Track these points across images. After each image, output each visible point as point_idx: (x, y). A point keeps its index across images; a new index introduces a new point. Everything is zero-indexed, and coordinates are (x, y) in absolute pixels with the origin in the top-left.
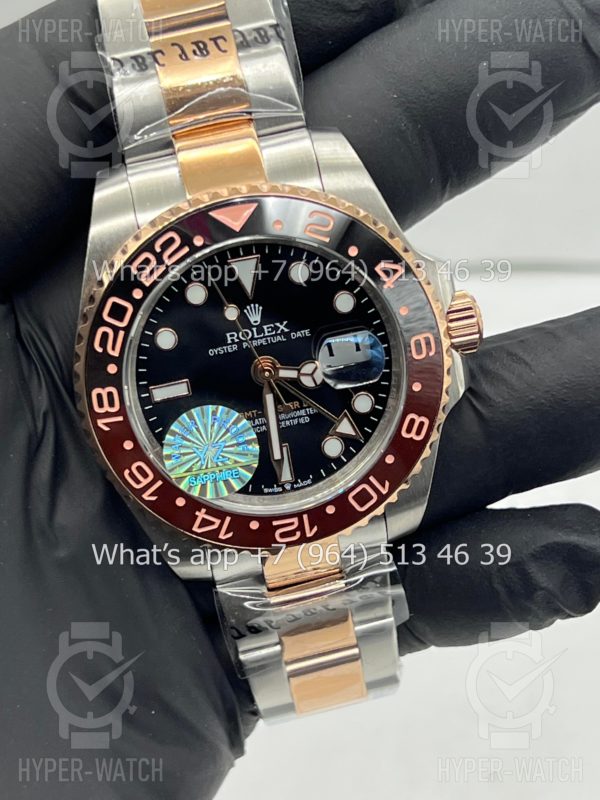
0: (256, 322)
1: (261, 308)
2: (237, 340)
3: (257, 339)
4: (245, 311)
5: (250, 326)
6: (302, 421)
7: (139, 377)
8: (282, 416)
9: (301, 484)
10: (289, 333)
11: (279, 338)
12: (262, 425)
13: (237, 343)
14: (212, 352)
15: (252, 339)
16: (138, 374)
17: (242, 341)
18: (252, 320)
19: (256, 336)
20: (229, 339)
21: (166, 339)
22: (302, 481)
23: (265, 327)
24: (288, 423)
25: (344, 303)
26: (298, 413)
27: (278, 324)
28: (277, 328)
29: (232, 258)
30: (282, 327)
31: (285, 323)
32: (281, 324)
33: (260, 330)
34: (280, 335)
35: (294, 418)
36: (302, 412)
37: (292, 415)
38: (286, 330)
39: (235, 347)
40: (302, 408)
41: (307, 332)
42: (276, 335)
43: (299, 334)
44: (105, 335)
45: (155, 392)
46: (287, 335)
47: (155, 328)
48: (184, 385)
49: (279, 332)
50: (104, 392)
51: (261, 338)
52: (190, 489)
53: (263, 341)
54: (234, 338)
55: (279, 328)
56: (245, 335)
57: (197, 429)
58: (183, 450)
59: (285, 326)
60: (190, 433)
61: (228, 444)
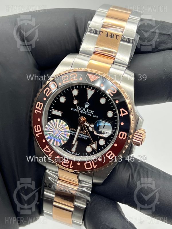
1: (89, 104)
2: (79, 109)
3: (84, 112)
4: (85, 103)
5: (84, 108)
7: (51, 105)
8: (81, 134)
9: (76, 154)
10: (93, 115)
11: (90, 114)
12: (74, 134)
14: (72, 109)
15: (83, 111)
17: (80, 110)
18: (85, 107)
19: (84, 111)
21: (63, 100)
22: (77, 154)
23: (88, 110)
24: (81, 137)
25: (110, 114)
27: (91, 111)
28: (90, 112)
30: (92, 112)
31: (93, 111)
32: (92, 111)
37: (83, 135)
38: (92, 113)
39: (78, 111)
41: (97, 117)
42: (89, 113)
43: (95, 116)
44: (47, 90)
45: (53, 111)
46: (92, 115)
47: (61, 96)
48: (61, 113)
49: (91, 113)
50: (40, 104)
51: (85, 112)
52: (48, 138)
53: (85, 113)
54: (79, 108)
55: (91, 112)
56: (82, 109)
57: (57, 125)
58: (51, 128)
59: (93, 112)
60: (55, 125)
61: (62, 133)
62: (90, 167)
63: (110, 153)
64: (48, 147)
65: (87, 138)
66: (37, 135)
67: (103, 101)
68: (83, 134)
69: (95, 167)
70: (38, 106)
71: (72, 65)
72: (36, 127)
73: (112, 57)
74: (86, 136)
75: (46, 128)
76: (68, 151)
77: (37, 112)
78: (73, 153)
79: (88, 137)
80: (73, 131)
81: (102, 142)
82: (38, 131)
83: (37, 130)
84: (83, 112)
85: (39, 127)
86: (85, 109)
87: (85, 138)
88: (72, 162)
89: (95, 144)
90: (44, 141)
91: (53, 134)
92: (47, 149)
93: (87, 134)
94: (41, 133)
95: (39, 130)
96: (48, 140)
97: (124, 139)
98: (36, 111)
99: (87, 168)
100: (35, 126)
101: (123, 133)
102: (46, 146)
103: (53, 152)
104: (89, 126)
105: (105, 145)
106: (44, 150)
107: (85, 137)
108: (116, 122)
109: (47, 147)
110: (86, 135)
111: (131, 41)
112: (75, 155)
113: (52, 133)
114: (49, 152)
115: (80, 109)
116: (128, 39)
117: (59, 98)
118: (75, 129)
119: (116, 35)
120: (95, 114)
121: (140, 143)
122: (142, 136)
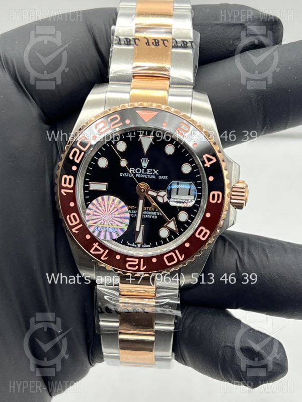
0: (144, 166)
1: (148, 161)
2: (134, 172)
3: (143, 174)
4: (141, 160)
5: (142, 168)
7: (86, 176)
8: (145, 212)
9: (145, 246)
11: (153, 177)
12: (135, 214)
13: (133, 173)
14: (121, 174)
15: (141, 174)
16: (86, 175)
17: (136, 173)
19: (143, 173)
21: (103, 163)
23: (148, 170)
24: (147, 216)
25: (186, 169)
26: (153, 213)
27: (154, 170)
28: (153, 172)
30: (156, 172)
31: (158, 170)
33: (146, 170)
35: (150, 215)
37: (149, 213)
38: (157, 174)
39: (132, 175)
41: (166, 178)
42: (152, 175)
43: (162, 177)
44: (75, 152)
45: (91, 185)
46: (157, 176)
47: (99, 157)
48: (105, 186)
49: (154, 174)
50: (68, 177)
51: (145, 174)
52: (94, 232)
53: (146, 176)
54: (133, 171)
56: (138, 171)
57: (104, 206)
58: (95, 213)
60: (101, 206)
61: (116, 216)
62: (174, 260)
63: (202, 230)
64: (98, 245)
65: (157, 216)
66: (73, 230)
67: (170, 150)
68: (149, 211)
69: (181, 259)
70: (65, 183)
71: (105, 103)
72: (70, 218)
73: (165, 76)
74: (155, 213)
75: (88, 214)
76: (131, 245)
77: (65, 192)
78: (139, 245)
79: (158, 214)
80: (132, 210)
81: (183, 217)
82: (75, 223)
83: (72, 222)
84: (142, 176)
85: (74, 216)
87: (153, 217)
88: (142, 260)
89: (172, 222)
90: (88, 237)
91: (101, 222)
92: (96, 250)
93: (155, 209)
94: (81, 225)
95: (76, 220)
96: (95, 234)
97: (219, 202)
98: (63, 191)
99: (169, 262)
100: (68, 216)
101: (216, 193)
102: (94, 244)
103: (107, 251)
104: (157, 195)
105: (189, 220)
106: (91, 251)
107: (153, 215)
108: (199, 178)
109: (96, 245)
110: (155, 211)
111: (189, 45)
112: (143, 248)
113: (100, 220)
114: (101, 253)
115: (135, 171)
116: (183, 42)
117: (96, 161)
118: (133, 207)
119: (162, 40)
120: (160, 173)
121: (243, 204)
122: (243, 192)
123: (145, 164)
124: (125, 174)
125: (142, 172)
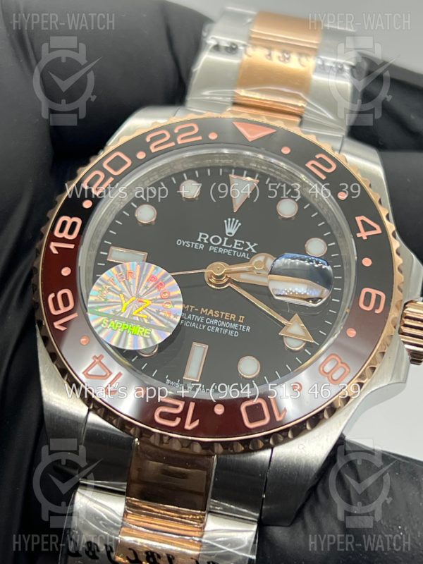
0: (230, 234)
1: (240, 224)
2: (206, 241)
4: (225, 221)
5: (223, 235)
6: (231, 333)
7: (107, 236)
11: (244, 254)
13: (204, 244)
14: (179, 242)
15: (220, 246)
16: (107, 234)
18: (227, 231)
19: (224, 245)
20: (200, 237)
23: (236, 241)
26: (231, 325)
27: (249, 243)
29: (235, 174)
30: (251, 247)
32: (252, 244)
34: (246, 252)
35: (226, 328)
36: (235, 326)
38: (253, 251)
39: (202, 247)
40: (236, 322)
42: (243, 251)
45: (113, 253)
48: (142, 257)
51: (228, 248)
53: (229, 252)
54: (205, 239)
55: (248, 247)
56: (216, 240)
59: (253, 247)
67: (287, 209)
84: (220, 251)
86: (226, 239)
105: (306, 351)
115: (208, 240)
117: (133, 211)
123: (231, 230)
124: (187, 242)
125: (222, 243)
